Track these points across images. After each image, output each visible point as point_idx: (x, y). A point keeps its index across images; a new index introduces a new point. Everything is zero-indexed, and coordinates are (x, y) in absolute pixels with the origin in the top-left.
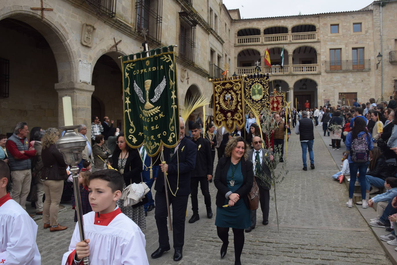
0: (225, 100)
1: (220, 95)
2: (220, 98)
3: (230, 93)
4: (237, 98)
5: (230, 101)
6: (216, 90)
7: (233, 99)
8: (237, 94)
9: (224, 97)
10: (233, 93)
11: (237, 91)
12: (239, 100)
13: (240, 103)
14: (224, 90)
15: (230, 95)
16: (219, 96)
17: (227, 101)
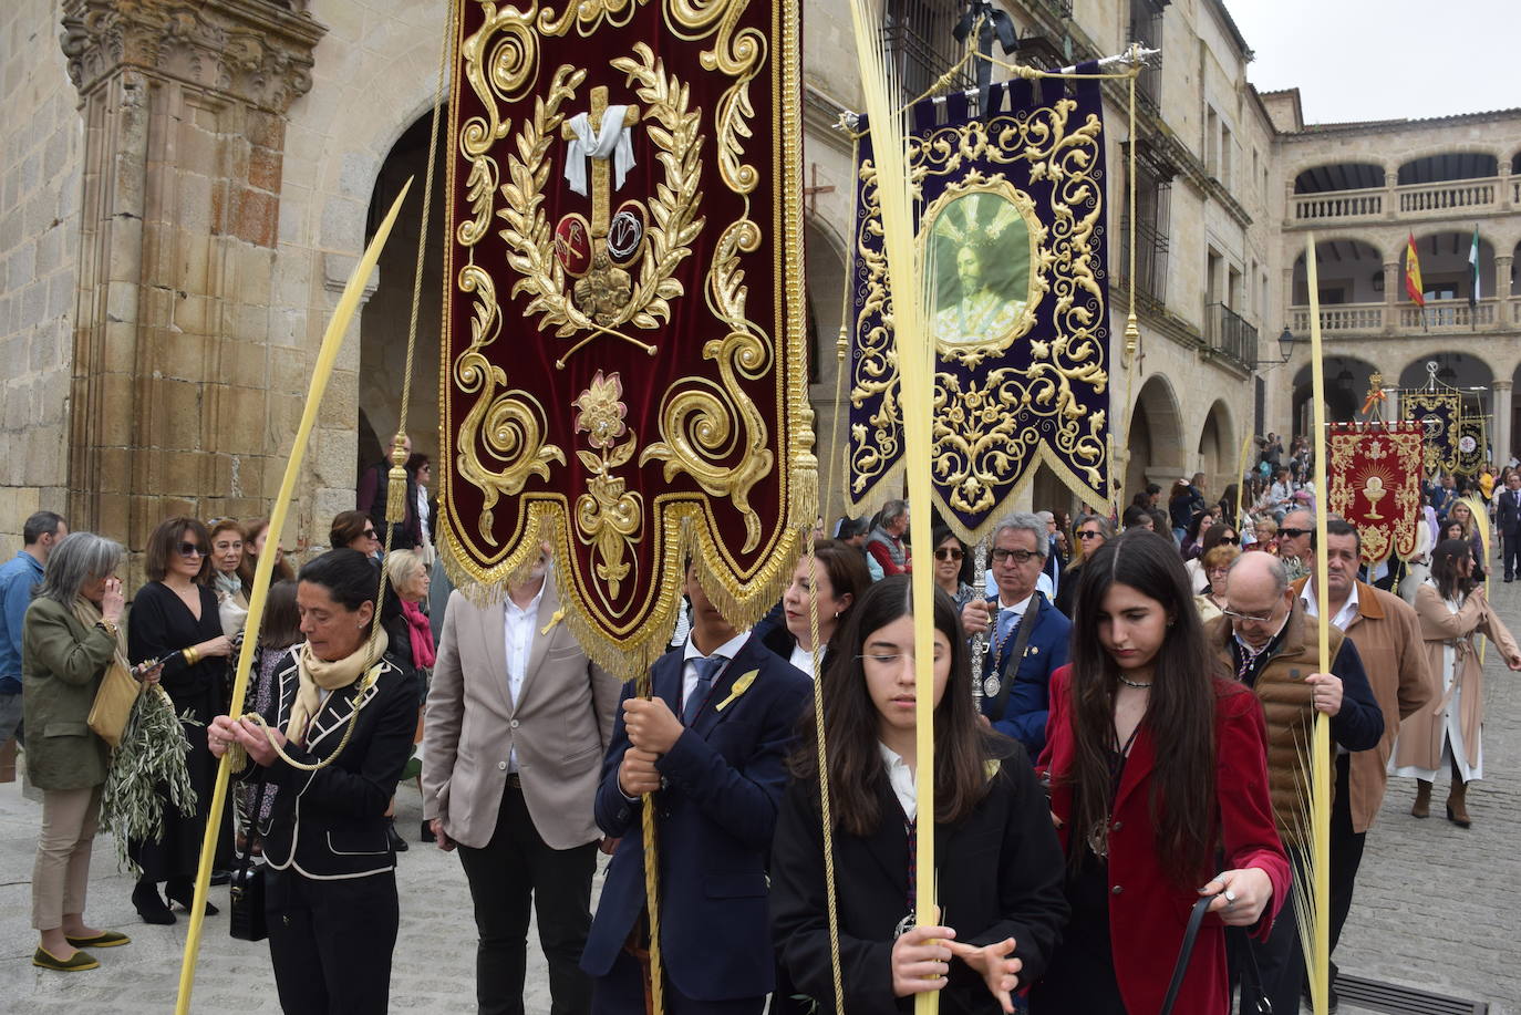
0: (558, 200)
1: (517, 128)
2: (506, 177)
3: (623, 91)
4: (709, 154)
5: (616, 199)
6: (475, 78)
7: (659, 173)
8: (707, 91)
9: (557, 151)
10: (657, 85)
11: (709, 45)
12: (738, 177)
13: (743, 232)
14: (554, 52)
15: (618, 112)
16: (503, 151)
17: (584, 205)
